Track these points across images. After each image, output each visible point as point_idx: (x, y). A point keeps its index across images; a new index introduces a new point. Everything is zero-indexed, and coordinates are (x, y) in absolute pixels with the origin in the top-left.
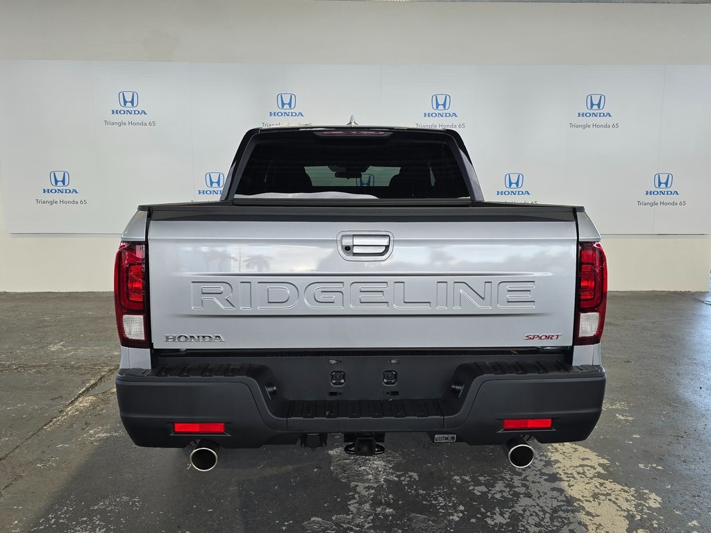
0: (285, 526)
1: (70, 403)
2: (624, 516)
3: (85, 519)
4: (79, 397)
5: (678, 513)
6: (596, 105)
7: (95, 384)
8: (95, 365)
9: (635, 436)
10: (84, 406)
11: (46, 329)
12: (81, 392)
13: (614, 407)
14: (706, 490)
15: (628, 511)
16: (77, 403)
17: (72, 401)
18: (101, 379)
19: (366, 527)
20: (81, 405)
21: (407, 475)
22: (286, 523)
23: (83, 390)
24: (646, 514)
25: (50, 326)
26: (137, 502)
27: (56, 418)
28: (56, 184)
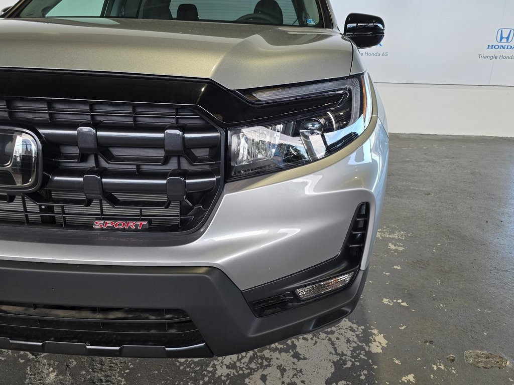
2: (333, 362)
5: (397, 362)
9: (395, 267)
13: (391, 236)
14: (443, 335)
15: (343, 354)
24: (360, 360)
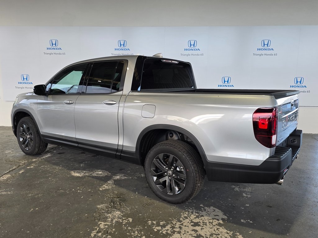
4: (4, 175)
6: (266, 45)
9: (247, 205)
13: (244, 190)
17: (0, 177)
20: (3, 179)
21: (127, 220)
23: (7, 172)
28: (24, 80)
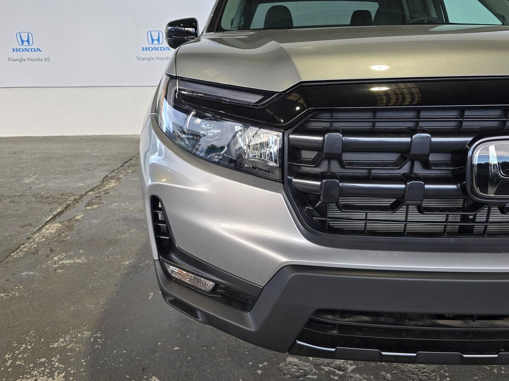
0: (260, 369)
1: (37, 231)
3: (43, 360)
4: (46, 224)
7: (62, 212)
8: (62, 195)
10: (50, 233)
11: (22, 165)
12: (48, 219)
16: (44, 230)
17: (40, 229)
18: (66, 208)
19: (349, 370)
20: (48, 232)
22: (260, 365)
23: (50, 218)
25: (27, 163)
26: (100, 338)
27: (23, 244)
28: (23, 44)
